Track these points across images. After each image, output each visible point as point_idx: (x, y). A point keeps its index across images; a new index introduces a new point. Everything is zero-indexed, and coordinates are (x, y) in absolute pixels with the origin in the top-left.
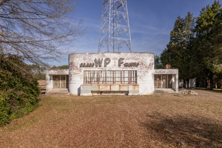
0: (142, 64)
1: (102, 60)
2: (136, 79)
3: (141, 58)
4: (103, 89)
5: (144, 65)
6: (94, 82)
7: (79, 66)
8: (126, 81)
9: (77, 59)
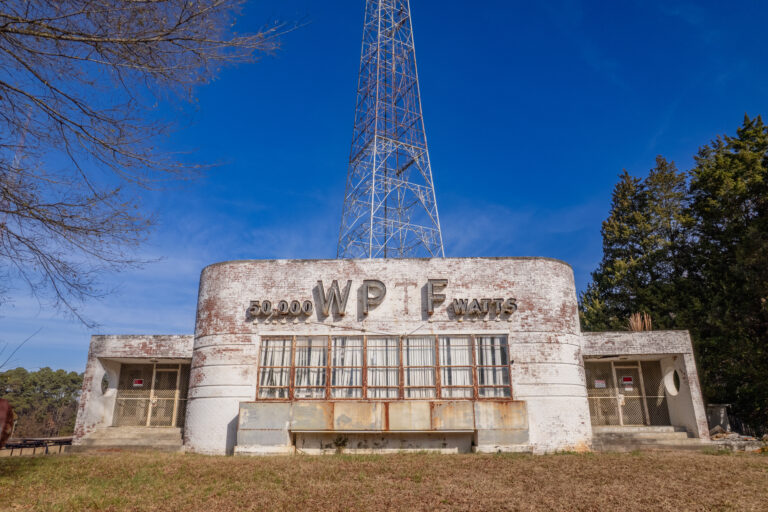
0: (531, 307)
1: (347, 290)
2: (507, 378)
3: (522, 279)
4: (349, 420)
5: (540, 310)
6: (309, 389)
7: (240, 315)
8: (460, 383)
9: (236, 283)
